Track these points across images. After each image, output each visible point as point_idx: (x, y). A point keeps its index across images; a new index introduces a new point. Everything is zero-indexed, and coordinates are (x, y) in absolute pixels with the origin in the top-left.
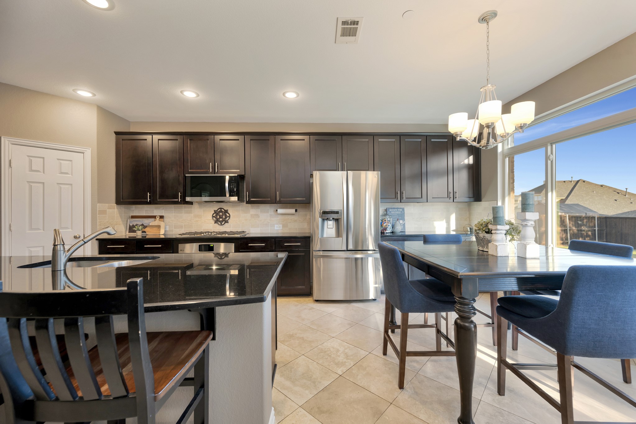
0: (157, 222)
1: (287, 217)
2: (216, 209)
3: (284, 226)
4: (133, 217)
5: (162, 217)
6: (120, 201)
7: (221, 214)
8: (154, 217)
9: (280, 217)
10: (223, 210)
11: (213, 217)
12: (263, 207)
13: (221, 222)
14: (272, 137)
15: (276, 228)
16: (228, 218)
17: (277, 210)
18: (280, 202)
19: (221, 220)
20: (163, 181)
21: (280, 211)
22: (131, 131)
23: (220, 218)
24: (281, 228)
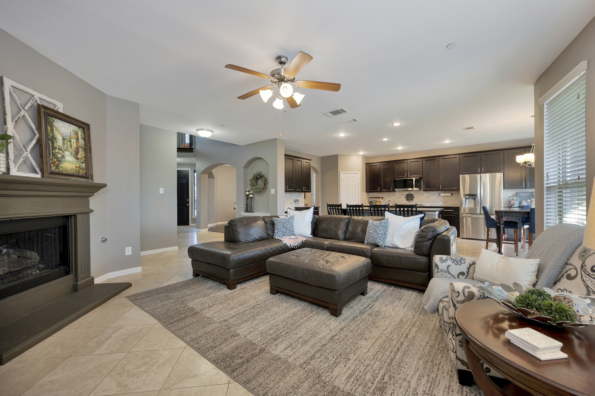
0: (380, 200)
1: (446, 198)
2: (407, 194)
3: (444, 202)
4: (370, 198)
5: (382, 198)
6: (367, 192)
7: (409, 196)
8: (380, 198)
9: (442, 198)
10: (410, 194)
11: (406, 197)
12: (432, 193)
13: (410, 200)
14: (437, 158)
15: (439, 204)
16: (413, 198)
17: (440, 194)
18: (442, 190)
19: (409, 199)
20: (385, 182)
21: (442, 195)
22: (369, 162)
23: (409, 197)
24: (443, 203)
